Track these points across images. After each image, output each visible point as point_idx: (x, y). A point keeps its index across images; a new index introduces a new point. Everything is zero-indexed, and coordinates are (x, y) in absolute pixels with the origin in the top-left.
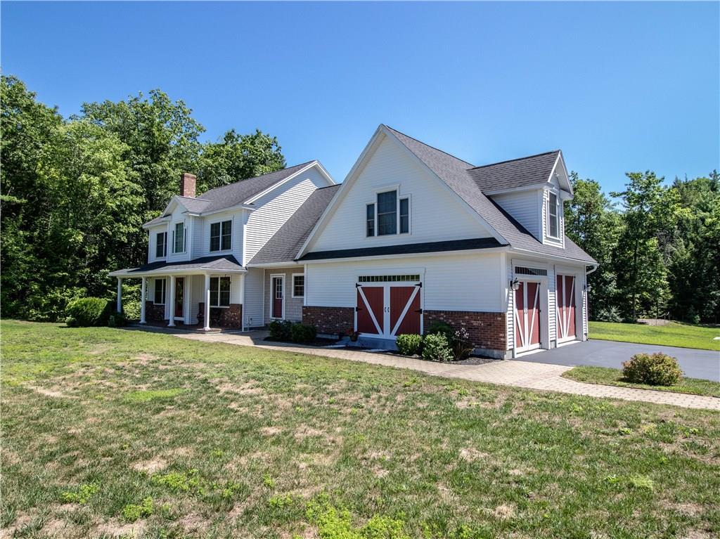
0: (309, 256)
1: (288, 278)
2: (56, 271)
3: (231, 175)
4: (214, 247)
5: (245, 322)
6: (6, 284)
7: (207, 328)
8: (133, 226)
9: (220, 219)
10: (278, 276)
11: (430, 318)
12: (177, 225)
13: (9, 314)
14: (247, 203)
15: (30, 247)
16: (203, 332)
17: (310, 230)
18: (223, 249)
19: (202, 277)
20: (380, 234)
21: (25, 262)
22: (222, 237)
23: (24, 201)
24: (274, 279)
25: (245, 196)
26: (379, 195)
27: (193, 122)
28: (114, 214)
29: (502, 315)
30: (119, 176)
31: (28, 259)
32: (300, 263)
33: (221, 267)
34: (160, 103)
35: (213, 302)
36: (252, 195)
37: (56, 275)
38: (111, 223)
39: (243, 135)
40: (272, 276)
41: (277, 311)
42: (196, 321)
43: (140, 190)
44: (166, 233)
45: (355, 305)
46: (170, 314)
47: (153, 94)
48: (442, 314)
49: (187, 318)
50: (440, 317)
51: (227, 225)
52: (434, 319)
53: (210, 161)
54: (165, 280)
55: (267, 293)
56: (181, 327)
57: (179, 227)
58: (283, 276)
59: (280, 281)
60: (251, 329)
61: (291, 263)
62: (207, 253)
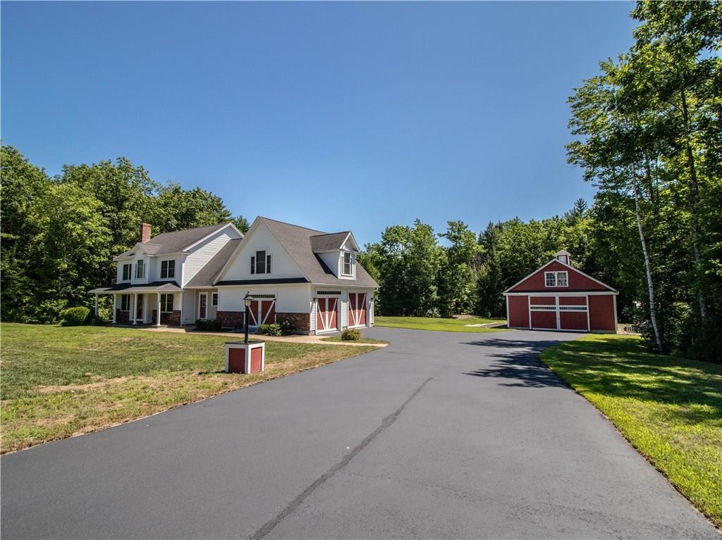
0: (221, 283)
1: (210, 295)
2: (47, 289)
3: (178, 220)
4: (163, 275)
5: (182, 321)
6: (5, 298)
7: (159, 325)
8: (104, 256)
9: (168, 259)
10: (204, 293)
12: (139, 261)
13: (7, 319)
14: (185, 250)
15: (23, 270)
16: (156, 327)
17: (221, 269)
18: (169, 277)
19: (156, 295)
20: (257, 273)
21: (19, 282)
22: (169, 269)
23: (18, 237)
24: (201, 295)
25: (184, 245)
26: (258, 252)
27: (149, 180)
28: (90, 248)
29: (308, 314)
30: (96, 223)
31: (22, 279)
32: (216, 287)
33: (168, 289)
34: (125, 168)
35: (163, 309)
36: (189, 245)
37: (47, 292)
38: (88, 255)
39: (187, 190)
40: (200, 293)
41: (203, 314)
42: (152, 321)
43: (109, 233)
44: (131, 265)
45: (244, 310)
46: (133, 316)
47: (119, 160)
49: (145, 320)
51: (172, 263)
52: (281, 317)
53: (162, 210)
54: (129, 296)
55: (197, 304)
56: (140, 325)
57: (140, 262)
58: (206, 293)
59: (205, 296)
60: (186, 325)
61: (211, 287)
62: (159, 279)
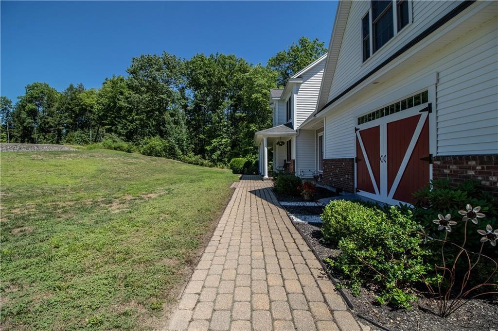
5: (298, 174)
7: (266, 176)
9: (288, 97)
11: (447, 171)
14: (294, 77)
16: (263, 180)
20: (376, 49)
32: (318, 117)
40: (319, 135)
48: (473, 163)
50: (469, 168)
52: (454, 174)
55: (317, 150)
59: (322, 138)
